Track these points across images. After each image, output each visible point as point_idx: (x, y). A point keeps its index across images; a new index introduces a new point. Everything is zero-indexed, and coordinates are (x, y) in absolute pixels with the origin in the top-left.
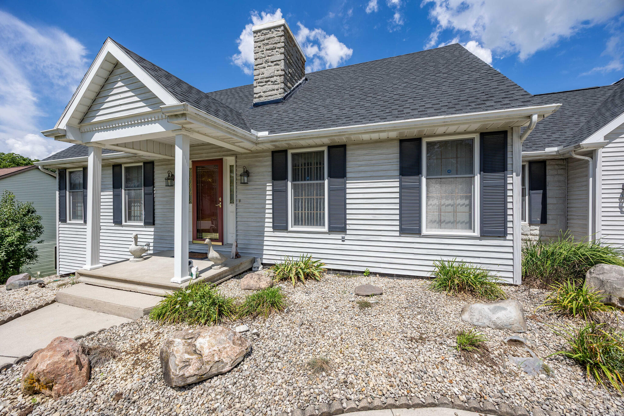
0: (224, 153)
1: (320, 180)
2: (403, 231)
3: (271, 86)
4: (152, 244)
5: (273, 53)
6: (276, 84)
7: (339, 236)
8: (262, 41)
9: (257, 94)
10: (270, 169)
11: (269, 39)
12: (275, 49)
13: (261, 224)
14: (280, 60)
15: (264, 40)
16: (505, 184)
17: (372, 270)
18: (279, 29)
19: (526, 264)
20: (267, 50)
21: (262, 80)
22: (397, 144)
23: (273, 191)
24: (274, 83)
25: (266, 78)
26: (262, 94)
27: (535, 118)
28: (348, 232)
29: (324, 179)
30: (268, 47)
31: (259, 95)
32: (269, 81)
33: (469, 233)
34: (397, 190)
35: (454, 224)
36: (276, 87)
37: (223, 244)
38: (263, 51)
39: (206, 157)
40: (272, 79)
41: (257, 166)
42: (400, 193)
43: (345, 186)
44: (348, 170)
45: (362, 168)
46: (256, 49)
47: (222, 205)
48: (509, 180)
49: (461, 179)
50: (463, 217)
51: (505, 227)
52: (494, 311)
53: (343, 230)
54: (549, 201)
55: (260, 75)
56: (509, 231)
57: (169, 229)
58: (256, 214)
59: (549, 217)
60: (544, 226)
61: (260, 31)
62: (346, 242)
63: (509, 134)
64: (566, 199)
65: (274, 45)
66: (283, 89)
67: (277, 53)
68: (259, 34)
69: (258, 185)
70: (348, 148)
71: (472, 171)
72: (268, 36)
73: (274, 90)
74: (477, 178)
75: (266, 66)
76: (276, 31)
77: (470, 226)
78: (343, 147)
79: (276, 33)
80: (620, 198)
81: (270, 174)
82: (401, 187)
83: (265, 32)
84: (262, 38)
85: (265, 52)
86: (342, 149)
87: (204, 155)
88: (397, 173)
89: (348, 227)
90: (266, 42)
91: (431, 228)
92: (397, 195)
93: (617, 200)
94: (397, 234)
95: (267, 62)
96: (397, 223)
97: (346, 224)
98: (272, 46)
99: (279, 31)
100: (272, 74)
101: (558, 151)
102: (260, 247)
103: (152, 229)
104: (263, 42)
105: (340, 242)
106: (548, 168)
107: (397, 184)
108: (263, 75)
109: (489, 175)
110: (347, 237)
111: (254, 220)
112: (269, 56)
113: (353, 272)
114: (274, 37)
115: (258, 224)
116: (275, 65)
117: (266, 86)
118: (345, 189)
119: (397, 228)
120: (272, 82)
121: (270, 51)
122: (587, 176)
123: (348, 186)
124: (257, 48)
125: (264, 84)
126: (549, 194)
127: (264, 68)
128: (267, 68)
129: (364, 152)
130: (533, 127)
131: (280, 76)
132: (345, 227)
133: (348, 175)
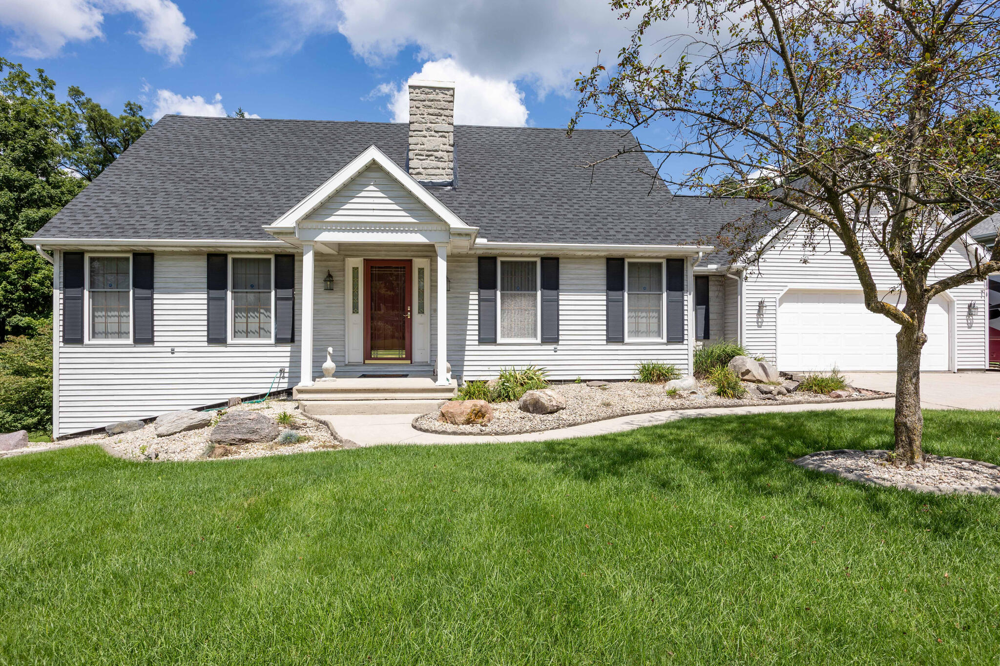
0: (412, 253)
1: (532, 290)
2: (610, 340)
3: (434, 162)
4: (287, 370)
5: (437, 120)
6: (442, 161)
7: (552, 347)
8: (421, 101)
9: (414, 169)
10: (476, 276)
11: (432, 101)
12: (441, 115)
13: (462, 337)
14: (448, 132)
15: (424, 101)
16: (683, 301)
17: (583, 378)
18: (446, 92)
19: (696, 363)
20: (429, 114)
21: (422, 152)
22: (604, 261)
23: (480, 300)
24: (439, 159)
25: (428, 151)
26: (421, 170)
27: (701, 254)
28: (560, 343)
29: (536, 290)
30: (431, 111)
31: (417, 170)
32: (432, 155)
33: (659, 340)
34: (605, 303)
35: (648, 333)
36: (441, 165)
37: (411, 363)
38: (423, 115)
39: (386, 255)
40: (436, 154)
41: (458, 272)
42: (607, 305)
43: (558, 297)
44: (561, 282)
45: (573, 281)
46: (412, 109)
47: (411, 315)
48: (685, 298)
49: (653, 296)
50: (654, 327)
51: (683, 335)
52: (681, 382)
53: (556, 341)
54: (711, 316)
55: (419, 146)
56: (686, 337)
57: (322, 347)
58: (456, 326)
59: (711, 332)
60: (707, 342)
61: (419, 87)
62: (558, 353)
63: (685, 262)
64: (723, 314)
65: (440, 111)
66: (452, 169)
67: (444, 122)
68: (417, 91)
69: (459, 293)
70: (560, 261)
71: (660, 289)
72: (431, 97)
73: (439, 168)
74: (665, 295)
75: (427, 135)
76: (442, 93)
77: (659, 334)
78: (557, 259)
79: (443, 95)
80: (757, 314)
81: (476, 281)
82: (608, 300)
83: (427, 90)
84: (423, 97)
85: (425, 116)
86: (555, 261)
87: (383, 253)
88: (605, 288)
89: (560, 338)
90: (427, 103)
91: (633, 336)
92: (605, 308)
93: (755, 316)
94: (605, 342)
95: (428, 129)
96: (605, 333)
97: (558, 335)
98: (437, 111)
99: (446, 94)
100: (436, 148)
101: (717, 269)
102: (461, 363)
103: (289, 349)
104: (424, 103)
105: (553, 353)
106: (710, 283)
107: (605, 297)
108: (422, 146)
109: (673, 293)
110: (559, 347)
111: (455, 333)
112: (431, 123)
113: (565, 381)
114: (439, 101)
115: (459, 337)
116: (441, 136)
117: (428, 161)
118: (558, 300)
119: (605, 338)
120: (436, 157)
121: (434, 117)
122: (737, 293)
123: (561, 297)
124: (414, 109)
125: (424, 157)
126: (711, 309)
127: (425, 137)
128: (428, 138)
129: (577, 266)
130: (700, 260)
131: (448, 152)
132: (558, 337)
133: (561, 287)
